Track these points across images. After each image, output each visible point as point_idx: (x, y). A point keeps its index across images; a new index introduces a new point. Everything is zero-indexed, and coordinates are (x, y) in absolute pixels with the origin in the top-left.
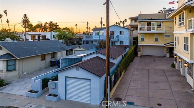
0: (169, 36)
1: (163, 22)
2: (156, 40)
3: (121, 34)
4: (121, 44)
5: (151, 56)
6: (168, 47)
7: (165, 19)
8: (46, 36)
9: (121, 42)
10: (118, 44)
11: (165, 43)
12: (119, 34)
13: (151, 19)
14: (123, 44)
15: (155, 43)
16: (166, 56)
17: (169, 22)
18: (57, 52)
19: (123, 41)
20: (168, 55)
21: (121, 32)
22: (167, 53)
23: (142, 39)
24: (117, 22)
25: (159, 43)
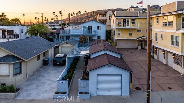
0: (140, 31)
1: (136, 19)
2: (131, 34)
3: (98, 29)
4: (98, 38)
5: (125, 49)
6: (140, 41)
7: (138, 17)
8: (13, 31)
9: (98, 36)
10: (96, 38)
11: (137, 38)
12: (96, 29)
13: (126, 16)
14: (100, 38)
15: (129, 37)
16: (138, 48)
17: (141, 20)
18: (49, 50)
19: (100, 36)
20: (140, 48)
21: (98, 27)
22: (139, 45)
23: (119, 34)
24: (69, 14)
25: (133, 37)
